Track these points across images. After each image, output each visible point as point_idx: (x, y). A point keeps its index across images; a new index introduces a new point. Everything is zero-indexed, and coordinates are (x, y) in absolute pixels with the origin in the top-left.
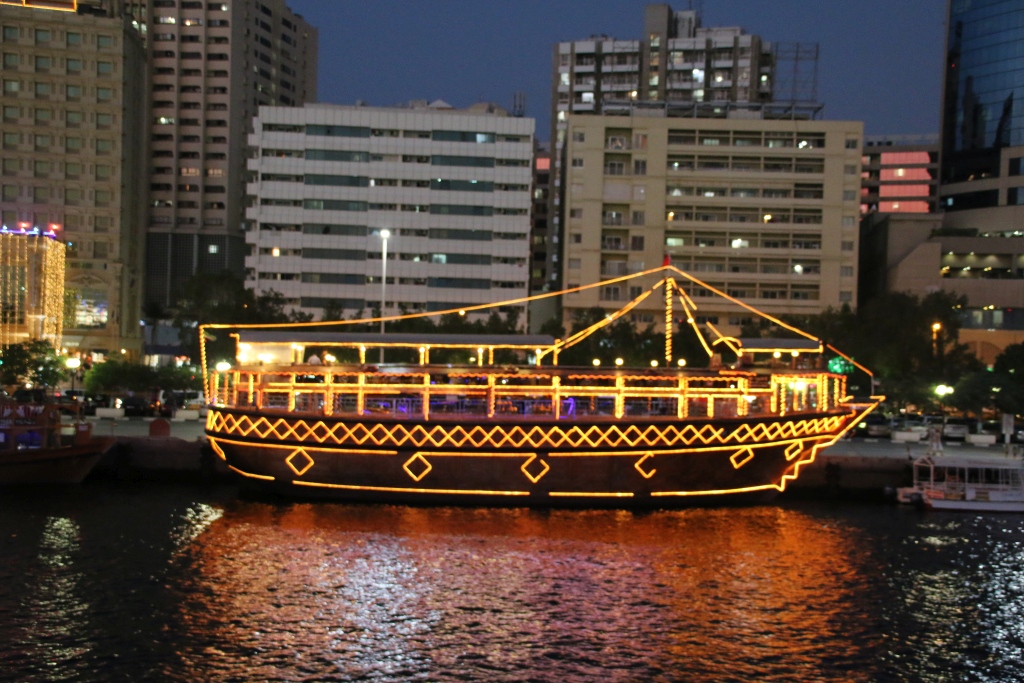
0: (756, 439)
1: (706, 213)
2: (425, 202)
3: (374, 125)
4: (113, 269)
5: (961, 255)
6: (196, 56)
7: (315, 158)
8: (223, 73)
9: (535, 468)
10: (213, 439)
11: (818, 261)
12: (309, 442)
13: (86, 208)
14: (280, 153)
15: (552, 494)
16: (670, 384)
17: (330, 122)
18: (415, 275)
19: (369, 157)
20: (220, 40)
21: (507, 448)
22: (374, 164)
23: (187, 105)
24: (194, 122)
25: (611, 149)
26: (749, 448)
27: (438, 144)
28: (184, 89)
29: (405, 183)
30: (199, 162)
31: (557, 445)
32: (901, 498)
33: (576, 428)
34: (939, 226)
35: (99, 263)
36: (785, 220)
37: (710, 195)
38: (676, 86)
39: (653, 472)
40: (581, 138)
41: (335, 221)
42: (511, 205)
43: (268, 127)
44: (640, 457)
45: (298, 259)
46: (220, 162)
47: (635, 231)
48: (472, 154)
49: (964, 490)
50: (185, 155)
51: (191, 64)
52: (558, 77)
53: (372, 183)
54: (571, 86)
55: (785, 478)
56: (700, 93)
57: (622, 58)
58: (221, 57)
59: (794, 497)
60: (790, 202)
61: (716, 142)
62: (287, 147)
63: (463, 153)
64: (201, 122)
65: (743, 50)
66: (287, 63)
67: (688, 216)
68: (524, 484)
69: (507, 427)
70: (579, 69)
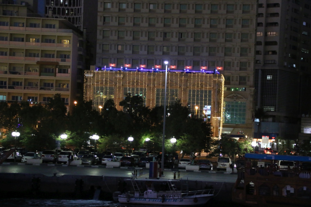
4: (250, 91)
24: (262, 6)
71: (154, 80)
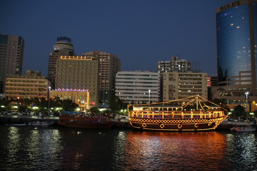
0: (212, 121)
1: (184, 86)
2: (142, 85)
3: (134, 74)
4: (96, 96)
5: (222, 93)
6: (105, 65)
7: (126, 79)
8: (108, 67)
9: (180, 126)
10: (130, 122)
11: (201, 94)
12: (146, 122)
13: (92, 87)
14: (120, 78)
15: (182, 130)
16: (199, 113)
17: (128, 74)
18: (141, 96)
19: (134, 79)
20: (108, 62)
21: (176, 123)
22: (134, 80)
23: (103, 72)
24: (104, 74)
25: (170, 77)
26: (211, 123)
27: (144, 77)
28: (103, 69)
29: (139, 82)
30: (105, 80)
31: (183, 123)
32: (231, 130)
33: (186, 120)
34: (219, 88)
35: (94, 95)
36: (196, 87)
37: (185, 84)
38: (176, 68)
39: (197, 126)
40: (165, 75)
41: (129, 88)
42: (155, 86)
43: (119, 75)
44: (195, 124)
45: (123, 94)
46: (107, 80)
47: (174, 89)
48: (149, 78)
49: (241, 128)
50: (103, 79)
51: (104, 66)
52: (158, 66)
53: (134, 83)
54: (160, 68)
55: (215, 127)
56: (180, 69)
57: (168, 63)
58: (108, 65)
59: (217, 130)
60: (197, 85)
61: (185, 76)
62: (122, 77)
63: (148, 78)
64: (105, 74)
65: (186, 62)
66: (117, 65)
67: (182, 87)
68: (178, 128)
69: (176, 120)
70: (161, 65)
71: (69, 93)
